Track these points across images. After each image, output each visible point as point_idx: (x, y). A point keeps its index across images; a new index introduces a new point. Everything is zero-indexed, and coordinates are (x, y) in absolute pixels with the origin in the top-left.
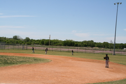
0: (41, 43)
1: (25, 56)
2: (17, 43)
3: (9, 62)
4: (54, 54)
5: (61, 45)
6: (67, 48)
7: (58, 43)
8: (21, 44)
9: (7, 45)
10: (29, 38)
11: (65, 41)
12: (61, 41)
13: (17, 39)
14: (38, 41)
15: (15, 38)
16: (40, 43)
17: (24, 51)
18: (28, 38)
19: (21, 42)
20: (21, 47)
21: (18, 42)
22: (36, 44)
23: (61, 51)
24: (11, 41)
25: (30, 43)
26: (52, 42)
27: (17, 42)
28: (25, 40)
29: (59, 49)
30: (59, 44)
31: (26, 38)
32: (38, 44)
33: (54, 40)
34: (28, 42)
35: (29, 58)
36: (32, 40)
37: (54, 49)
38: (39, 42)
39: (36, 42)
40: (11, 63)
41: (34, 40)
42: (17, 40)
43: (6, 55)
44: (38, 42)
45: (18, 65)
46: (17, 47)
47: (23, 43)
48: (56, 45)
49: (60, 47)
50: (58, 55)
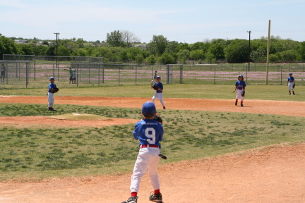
0: (212, 55)
2: (125, 58)
5: (290, 59)
7: (282, 50)
8: (140, 61)
9: (94, 66)
10: (164, 39)
12: (289, 41)
13: (123, 45)
14: (197, 46)
15: (115, 39)
16: (209, 54)
18: (160, 37)
19: (140, 56)
21: (129, 54)
22: (195, 58)
25: (173, 59)
26: (255, 49)
27: (125, 54)
28: (151, 44)
30: (282, 54)
31: (155, 38)
32: (202, 58)
38: (205, 50)
39: (192, 53)
41: (185, 46)
42: (123, 50)
44: (201, 51)
46: (128, 72)
47: (146, 60)
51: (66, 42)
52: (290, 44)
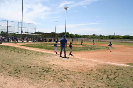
1: (101, 45)
2: (95, 38)
3: (92, 48)
4: (118, 44)
5: (121, 39)
6: (125, 40)
8: (97, 38)
11: (124, 36)
14: (106, 36)
15: (94, 35)
16: (108, 37)
17: (100, 42)
18: (101, 35)
20: (98, 40)
22: (106, 38)
23: (121, 42)
24: (92, 37)
28: (99, 36)
29: (121, 41)
32: (107, 38)
33: (117, 36)
34: (101, 37)
35: (103, 46)
36: (103, 36)
37: (117, 41)
40: (94, 49)
41: (105, 36)
43: (90, 44)
45: (98, 50)
48: (118, 39)
49: (121, 40)
50: (120, 44)
51: (86, 35)
52: (121, 36)
